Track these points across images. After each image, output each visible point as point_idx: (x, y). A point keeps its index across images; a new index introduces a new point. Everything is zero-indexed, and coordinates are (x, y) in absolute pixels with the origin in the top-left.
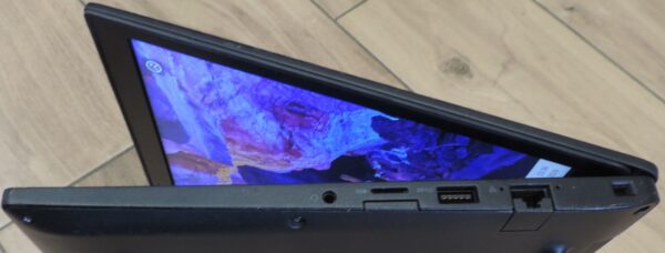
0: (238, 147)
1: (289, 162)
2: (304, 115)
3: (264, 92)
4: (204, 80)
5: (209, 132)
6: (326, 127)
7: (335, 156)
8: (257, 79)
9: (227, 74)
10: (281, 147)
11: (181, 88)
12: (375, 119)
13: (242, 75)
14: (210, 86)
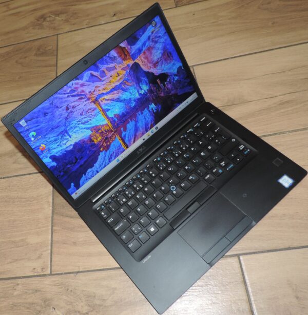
0: (144, 56)
1: (151, 68)
2: (169, 57)
3: (168, 47)
4: (160, 35)
5: (142, 47)
6: (170, 63)
7: (163, 72)
8: (170, 42)
9: (166, 37)
10: (154, 62)
11: (152, 32)
12: (180, 67)
13: (169, 39)
14: (160, 36)
